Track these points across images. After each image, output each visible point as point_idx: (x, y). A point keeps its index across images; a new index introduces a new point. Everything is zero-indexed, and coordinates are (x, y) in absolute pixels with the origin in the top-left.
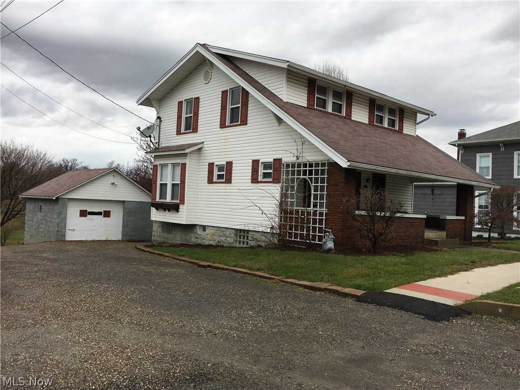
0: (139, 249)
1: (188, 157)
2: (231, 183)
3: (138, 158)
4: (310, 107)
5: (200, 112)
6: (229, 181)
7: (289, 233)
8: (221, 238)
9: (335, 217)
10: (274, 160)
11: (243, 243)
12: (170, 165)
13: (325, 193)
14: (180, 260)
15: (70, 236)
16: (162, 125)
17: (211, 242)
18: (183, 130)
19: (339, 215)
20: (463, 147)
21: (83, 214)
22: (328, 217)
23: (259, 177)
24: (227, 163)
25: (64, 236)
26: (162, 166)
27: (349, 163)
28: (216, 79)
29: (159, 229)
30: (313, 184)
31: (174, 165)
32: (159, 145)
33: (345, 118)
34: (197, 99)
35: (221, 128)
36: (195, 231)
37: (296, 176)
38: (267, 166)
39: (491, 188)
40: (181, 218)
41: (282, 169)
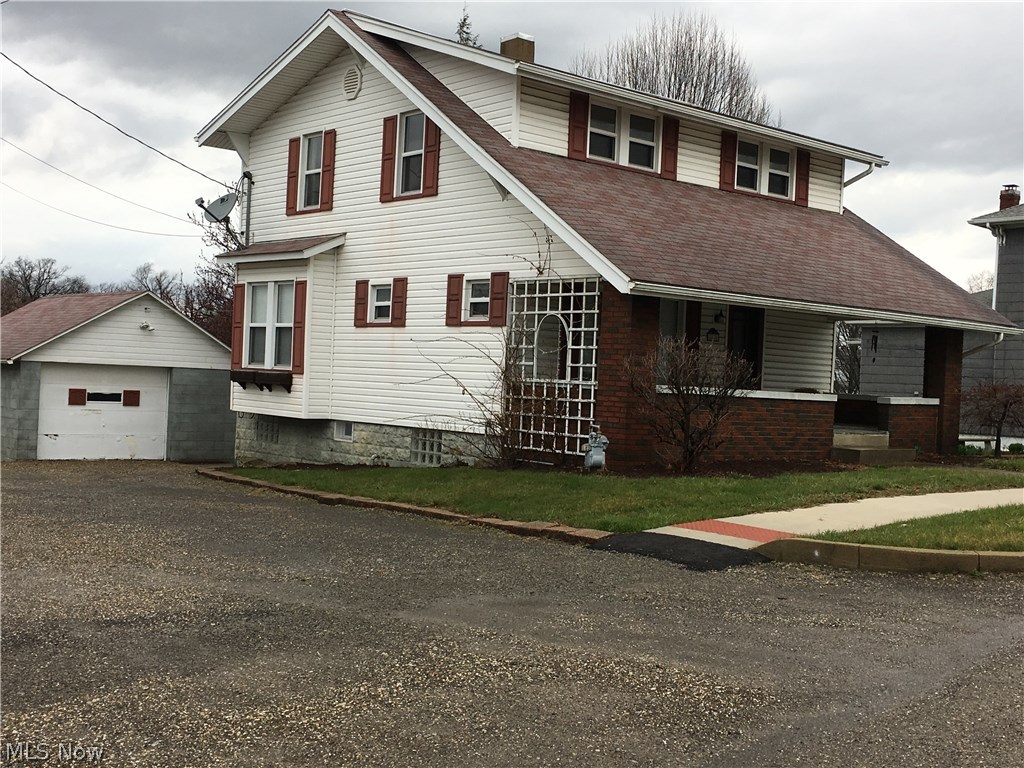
0: (202, 474)
1: (311, 267)
2: (404, 325)
3: (204, 265)
4: (575, 155)
5: (337, 164)
6: (399, 321)
7: (523, 433)
8: (384, 449)
9: (613, 399)
10: (494, 275)
11: (431, 457)
12: (271, 286)
13: (595, 347)
14: (286, 492)
15: (47, 450)
16: (254, 191)
17: (362, 458)
18: (300, 206)
19: (620, 394)
20: (1005, 231)
21: (77, 397)
22: (599, 398)
23: (463, 312)
24: (395, 280)
25: (35, 449)
26: (255, 287)
27: (632, 285)
28: (371, 90)
29: (251, 433)
30: (571, 329)
31: (281, 286)
32: (247, 239)
33: (660, 176)
34: (331, 135)
35: (382, 201)
36: (329, 435)
37: (537, 312)
38: (478, 288)
39: (999, 334)
40: (296, 405)
41: (510, 296)
